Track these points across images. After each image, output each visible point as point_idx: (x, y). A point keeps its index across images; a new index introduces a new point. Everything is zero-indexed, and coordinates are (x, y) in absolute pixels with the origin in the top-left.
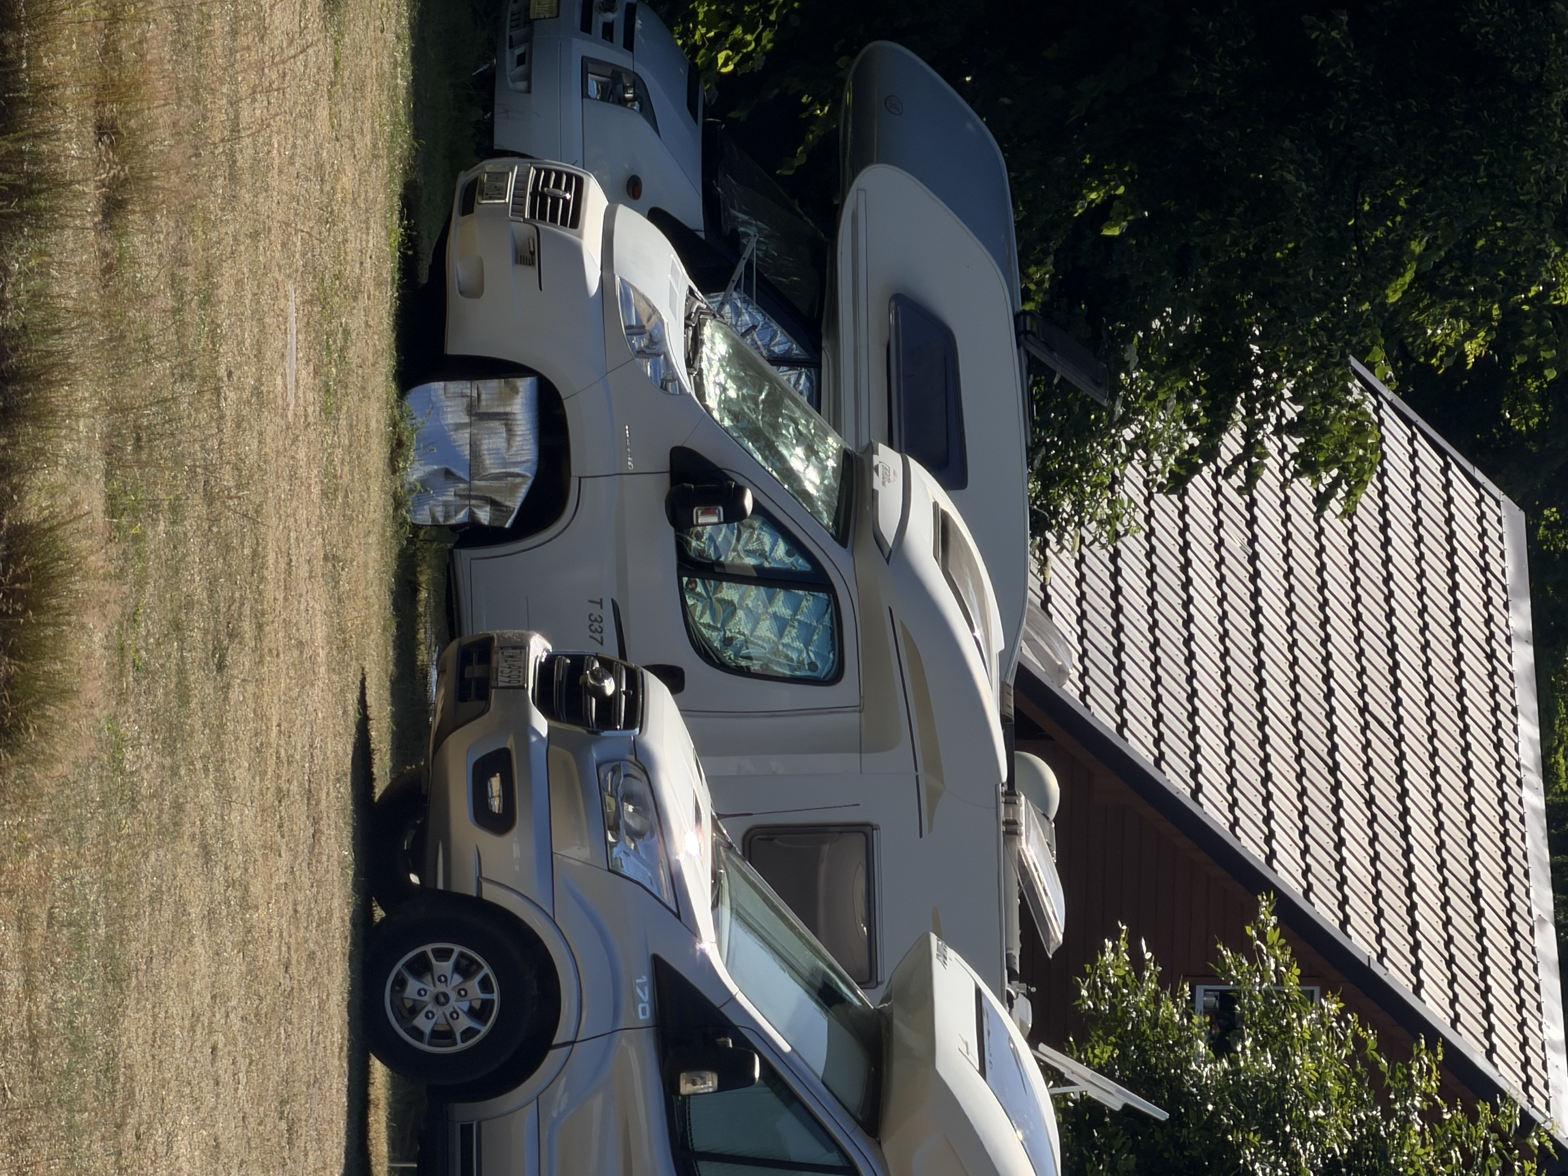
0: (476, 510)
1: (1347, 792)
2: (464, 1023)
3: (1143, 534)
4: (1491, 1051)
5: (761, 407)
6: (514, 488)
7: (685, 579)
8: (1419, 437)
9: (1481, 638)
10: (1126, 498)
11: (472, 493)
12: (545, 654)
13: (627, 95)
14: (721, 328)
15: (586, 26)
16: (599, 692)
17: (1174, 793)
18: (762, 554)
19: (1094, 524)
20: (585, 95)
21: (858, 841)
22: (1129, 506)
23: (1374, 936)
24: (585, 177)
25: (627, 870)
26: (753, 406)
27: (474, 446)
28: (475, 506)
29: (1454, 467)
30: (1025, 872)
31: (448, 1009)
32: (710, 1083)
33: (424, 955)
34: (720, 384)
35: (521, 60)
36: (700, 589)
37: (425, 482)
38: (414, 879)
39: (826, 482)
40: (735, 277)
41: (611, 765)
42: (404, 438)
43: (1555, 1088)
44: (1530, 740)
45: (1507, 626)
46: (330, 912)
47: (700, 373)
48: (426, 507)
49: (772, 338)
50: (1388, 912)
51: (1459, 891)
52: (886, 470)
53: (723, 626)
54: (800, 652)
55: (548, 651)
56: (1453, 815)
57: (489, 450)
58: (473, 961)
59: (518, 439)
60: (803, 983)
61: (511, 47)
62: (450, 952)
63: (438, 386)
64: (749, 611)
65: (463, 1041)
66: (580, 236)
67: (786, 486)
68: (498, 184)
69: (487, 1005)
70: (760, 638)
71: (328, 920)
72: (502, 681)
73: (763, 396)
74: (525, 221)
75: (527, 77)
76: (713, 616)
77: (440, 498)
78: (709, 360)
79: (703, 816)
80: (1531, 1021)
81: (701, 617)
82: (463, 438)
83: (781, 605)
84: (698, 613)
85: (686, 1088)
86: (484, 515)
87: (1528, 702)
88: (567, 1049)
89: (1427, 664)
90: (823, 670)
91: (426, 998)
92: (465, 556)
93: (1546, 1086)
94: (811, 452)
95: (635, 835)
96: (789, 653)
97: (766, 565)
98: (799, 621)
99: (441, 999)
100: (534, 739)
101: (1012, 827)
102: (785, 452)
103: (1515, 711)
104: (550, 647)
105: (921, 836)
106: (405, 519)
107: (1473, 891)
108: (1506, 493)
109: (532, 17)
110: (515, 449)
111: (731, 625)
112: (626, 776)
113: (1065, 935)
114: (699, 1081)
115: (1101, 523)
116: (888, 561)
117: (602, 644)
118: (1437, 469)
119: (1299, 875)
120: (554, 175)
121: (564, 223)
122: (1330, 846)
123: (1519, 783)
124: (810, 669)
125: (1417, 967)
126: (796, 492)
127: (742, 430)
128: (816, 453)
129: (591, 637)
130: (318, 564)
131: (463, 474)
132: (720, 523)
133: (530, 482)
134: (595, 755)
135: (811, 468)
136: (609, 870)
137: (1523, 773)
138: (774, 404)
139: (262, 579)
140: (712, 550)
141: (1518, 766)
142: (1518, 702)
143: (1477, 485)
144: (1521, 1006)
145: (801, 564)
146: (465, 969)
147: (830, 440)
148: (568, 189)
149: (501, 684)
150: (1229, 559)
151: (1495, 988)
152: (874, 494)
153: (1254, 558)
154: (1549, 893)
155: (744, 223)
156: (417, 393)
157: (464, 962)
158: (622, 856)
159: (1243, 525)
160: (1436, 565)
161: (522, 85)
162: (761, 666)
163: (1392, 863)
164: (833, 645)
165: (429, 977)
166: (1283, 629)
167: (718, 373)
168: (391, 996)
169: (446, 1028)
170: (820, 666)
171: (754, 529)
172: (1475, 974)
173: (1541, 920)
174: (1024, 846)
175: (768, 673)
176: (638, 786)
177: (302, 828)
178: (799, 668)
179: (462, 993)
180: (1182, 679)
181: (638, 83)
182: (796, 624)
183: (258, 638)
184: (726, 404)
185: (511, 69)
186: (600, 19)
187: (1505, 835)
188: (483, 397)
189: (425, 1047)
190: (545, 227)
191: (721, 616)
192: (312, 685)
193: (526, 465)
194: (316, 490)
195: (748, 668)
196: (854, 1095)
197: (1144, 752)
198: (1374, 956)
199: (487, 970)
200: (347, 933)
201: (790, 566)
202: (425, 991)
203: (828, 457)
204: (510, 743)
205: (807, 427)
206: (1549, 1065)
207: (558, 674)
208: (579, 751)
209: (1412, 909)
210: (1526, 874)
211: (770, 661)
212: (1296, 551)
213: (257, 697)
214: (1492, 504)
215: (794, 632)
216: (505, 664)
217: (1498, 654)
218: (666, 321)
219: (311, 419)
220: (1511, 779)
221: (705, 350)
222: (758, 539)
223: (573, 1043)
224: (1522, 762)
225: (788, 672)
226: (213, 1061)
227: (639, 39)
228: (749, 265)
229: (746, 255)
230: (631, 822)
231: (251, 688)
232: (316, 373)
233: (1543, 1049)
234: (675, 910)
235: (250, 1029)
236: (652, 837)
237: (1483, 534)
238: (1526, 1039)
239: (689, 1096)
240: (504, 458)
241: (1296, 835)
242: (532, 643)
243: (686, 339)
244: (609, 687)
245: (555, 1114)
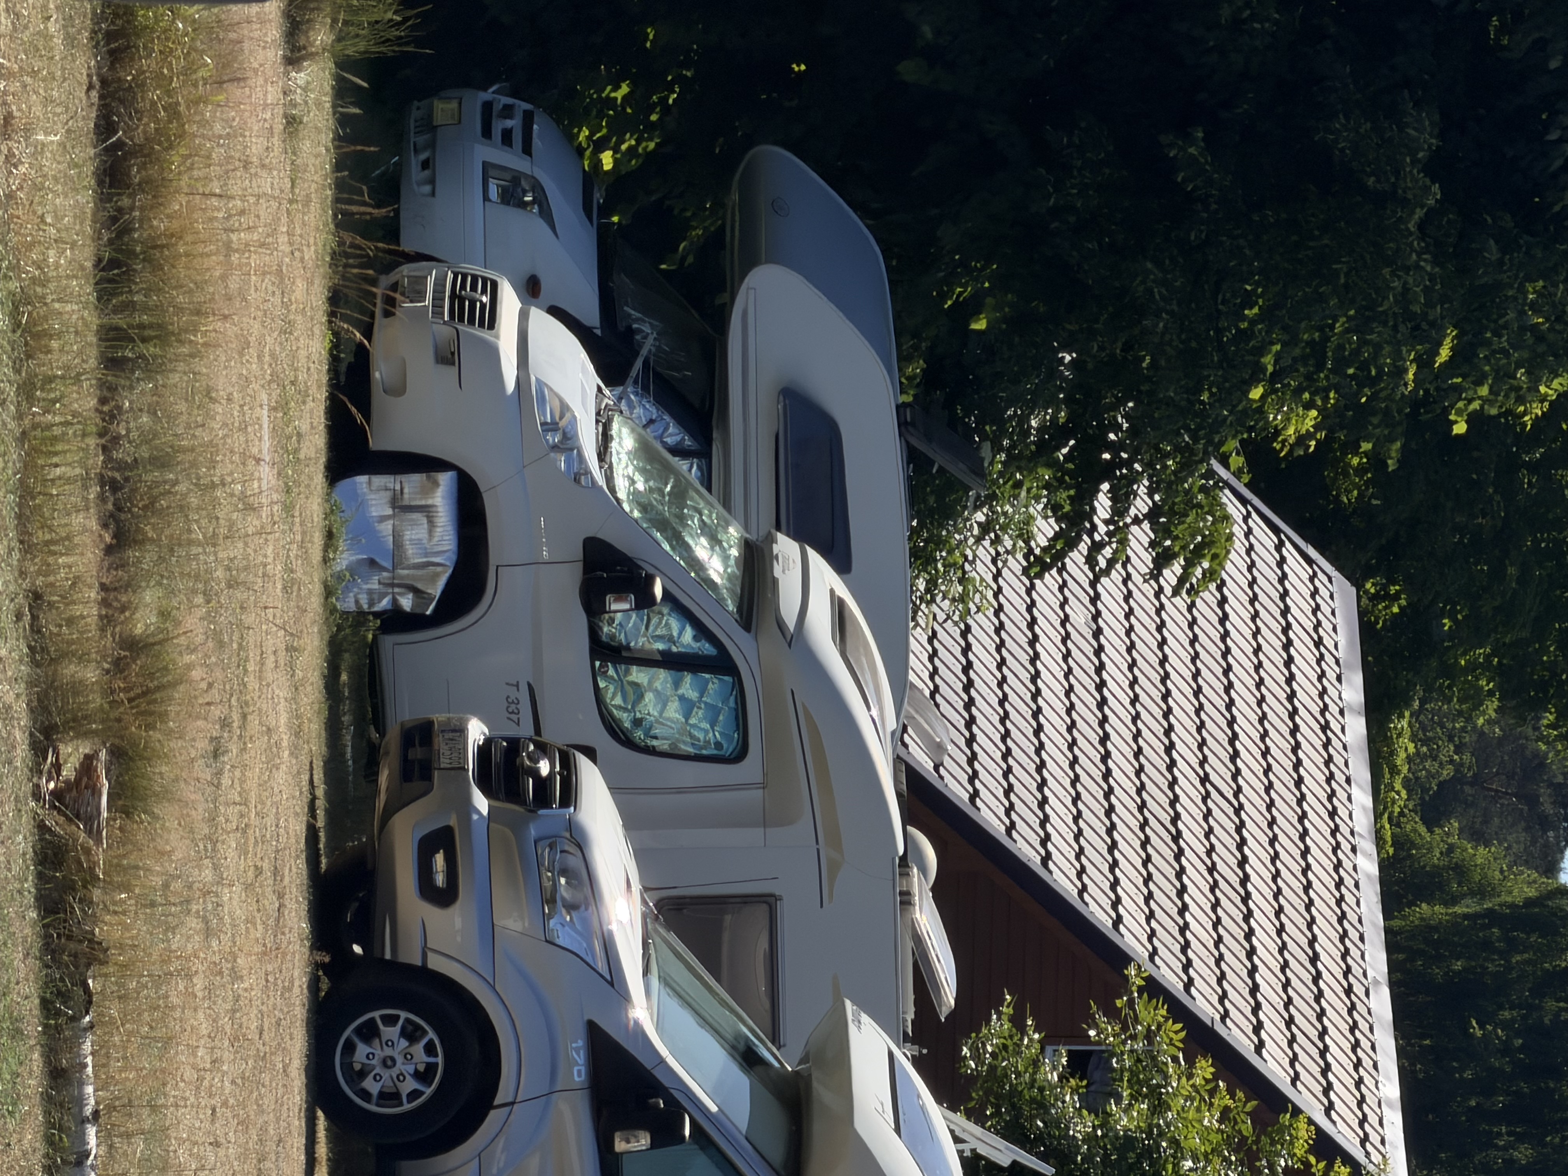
0: (398, 597)
1: (1190, 860)
2: (410, 1085)
3: (992, 610)
4: (1329, 1109)
5: (667, 498)
6: (435, 577)
7: (597, 663)
8: (1254, 515)
9: (1316, 710)
10: (978, 578)
11: (396, 581)
12: (482, 737)
13: (526, 199)
14: (627, 423)
15: (487, 133)
16: (535, 773)
17: (1025, 860)
18: (671, 639)
19: (947, 602)
20: (486, 198)
21: (762, 910)
22: (981, 585)
23: (1217, 997)
24: (498, 280)
25: (560, 941)
26: (659, 498)
27: (397, 536)
28: (399, 594)
29: (1288, 544)
30: (918, 940)
31: (394, 1072)
32: (643, 1141)
33: (372, 1021)
34: (629, 477)
35: (425, 165)
36: (611, 672)
37: (353, 569)
38: (357, 949)
39: (729, 570)
40: (633, 373)
41: (548, 841)
42: (334, 530)
43: (1391, 1144)
44: (1364, 808)
45: (1340, 698)
46: (292, 982)
47: (611, 467)
48: (351, 595)
49: (666, 429)
50: (1230, 975)
51: (1297, 954)
52: (786, 559)
53: (633, 707)
54: (706, 732)
55: (485, 734)
56: (1291, 882)
57: (411, 540)
58: (418, 1027)
59: (439, 530)
60: (726, 1046)
61: (416, 151)
62: (397, 1017)
63: (362, 479)
64: (657, 693)
65: (409, 1102)
66: (497, 337)
67: (693, 575)
68: (418, 288)
69: (431, 1068)
70: (668, 719)
71: (290, 989)
72: (444, 762)
73: (668, 489)
74: (445, 323)
75: (432, 181)
76: (624, 699)
77: (365, 587)
78: (618, 453)
79: (633, 889)
80: (1367, 1080)
81: (612, 699)
82: (387, 528)
83: (688, 686)
84: (609, 695)
85: (620, 1146)
86: (406, 603)
87: (1361, 771)
88: (506, 1110)
89: (1264, 735)
90: (728, 749)
91: (374, 1062)
92: (388, 641)
93: (1383, 1142)
94: (715, 541)
95: (571, 907)
96: (696, 733)
97: (674, 649)
98: (706, 703)
99: (388, 1063)
100: (475, 817)
101: (905, 898)
102: (691, 542)
103: (1348, 781)
104: (486, 731)
105: (822, 906)
106: (335, 607)
107: (1311, 954)
108: (1339, 569)
109: (435, 124)
110: (436, 539)
111: (640, 707)
112: (562, 852)
113: (956, 1000)
114: (633, 1140)
115: (954, 600)
116: (790, 646)
117: (518, 724)
118: (1271, 547)
119: (1144, 939)
120: (469, 279)
121: (481, 325)
122: (1174, 912)
123: (1354, 850)
124: (716, 748)
125: (1258, 1028)
126: (702, 579)
127: (650, 521)
128: (719, 542)
129: (509, 719)
130: (282, 654)
131: (387, 564)
132: (631, 610)
133: (450, 571)
134: (533, 831)
135: (715, 557)
136: (547, 941)
137: (1357, 841)
138: (679, 496)
139: (246, 671)
140: (622, 636)
141: (1352, 833)
142: (1351, 772)
143: (1310, 561)
144: (1358, 1065)
145: (707, 648)
146: (411, 1034)
147: (731, 530)
148: (484, 291)
149: (442, 766)
150: (1074, 635)
151: (1333, 1047)
152: (775, 582)
153: (1098, 633)
154: (1383, 956)
155: (637, 320)
156: (345, 484)
157: (410, 1028)
158: (559, 927)
159: (1086, 601)
160: (1272, 642)
161: (427, 189)
162: (670, 745)
163: (1233, 927)
164: (738, 725)
165: (377, 1041)
166: (1127, 702)
167: (627, 466)
168: (341, 1059)
169: (394, 1090)
170: (725, 746)
171: (663, 615)
172: (1314, 1034)
173: (1376, 982)
174: (918, 915)
175: (676, 752)
176: (574, 861)
177: (271, 902)
178: (705, 748)
179: (408, 1057)
180: (1031, 751)
181: (537, 188)
182: (703, 706)
183: (243, 727)
184: (635, 495)
185: (415, 173)
186: (498, 126)
187: (1340, 901)
188: (406, 490)
189: (373, 1108)
190: (464, 328)
191: (631, 697)
192: (278, 769)
193: (447, 554)
194: (279, 586)
195: (653, 747)
196: (777, 1152)
197: (996, 822)
198: (1217, 1017)
199: (432, 1035)
200: (305, 1001)
201: (697, 650)
202: (373, 1054)
203: (731, 547)
204: (453, 822)
205: (710, 516)
206: (1385, 1122)
207: (496, 756)
208: (518, 828)
209: (1252, 972)
210: (1362, 938)
211: (678, 740)
212: (1137, 627)
213: (242, 781)
214: (1325, 579)
215: (700, 713)
216: (446, 747)
217: (1332, 725)
218: (578, 417)
219: (276, 519)
220: (1346, 846)
221: (614, 445)
222: (667, 624)
223: (512, 1103)
224: (1356, 829)
225: (691, 750)
226: (213, 1122)
227: (537, 143)
228: (646, 363)
229: (644, 352)
230: (565, 894)
231: (237, 773)
232: (279, 474)
233: (1380, 1106)
234: (609, 978)
235: (238, 1091)
236: (586, 909)
237: (1316, 609)
238: (1363, 1097)
239: (622, 1154)
240: (426, 549)
241: (1141, 901)
242: (470, 727)
243: (597, 434)
244: (544, 767)
245: (494, 1171)
